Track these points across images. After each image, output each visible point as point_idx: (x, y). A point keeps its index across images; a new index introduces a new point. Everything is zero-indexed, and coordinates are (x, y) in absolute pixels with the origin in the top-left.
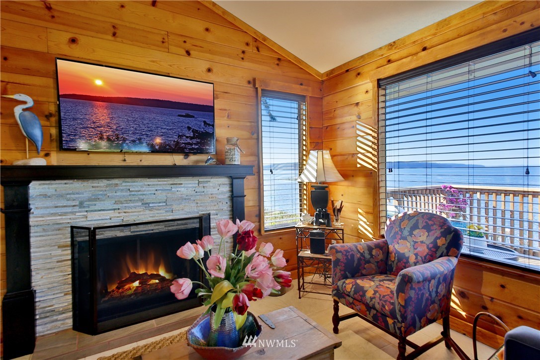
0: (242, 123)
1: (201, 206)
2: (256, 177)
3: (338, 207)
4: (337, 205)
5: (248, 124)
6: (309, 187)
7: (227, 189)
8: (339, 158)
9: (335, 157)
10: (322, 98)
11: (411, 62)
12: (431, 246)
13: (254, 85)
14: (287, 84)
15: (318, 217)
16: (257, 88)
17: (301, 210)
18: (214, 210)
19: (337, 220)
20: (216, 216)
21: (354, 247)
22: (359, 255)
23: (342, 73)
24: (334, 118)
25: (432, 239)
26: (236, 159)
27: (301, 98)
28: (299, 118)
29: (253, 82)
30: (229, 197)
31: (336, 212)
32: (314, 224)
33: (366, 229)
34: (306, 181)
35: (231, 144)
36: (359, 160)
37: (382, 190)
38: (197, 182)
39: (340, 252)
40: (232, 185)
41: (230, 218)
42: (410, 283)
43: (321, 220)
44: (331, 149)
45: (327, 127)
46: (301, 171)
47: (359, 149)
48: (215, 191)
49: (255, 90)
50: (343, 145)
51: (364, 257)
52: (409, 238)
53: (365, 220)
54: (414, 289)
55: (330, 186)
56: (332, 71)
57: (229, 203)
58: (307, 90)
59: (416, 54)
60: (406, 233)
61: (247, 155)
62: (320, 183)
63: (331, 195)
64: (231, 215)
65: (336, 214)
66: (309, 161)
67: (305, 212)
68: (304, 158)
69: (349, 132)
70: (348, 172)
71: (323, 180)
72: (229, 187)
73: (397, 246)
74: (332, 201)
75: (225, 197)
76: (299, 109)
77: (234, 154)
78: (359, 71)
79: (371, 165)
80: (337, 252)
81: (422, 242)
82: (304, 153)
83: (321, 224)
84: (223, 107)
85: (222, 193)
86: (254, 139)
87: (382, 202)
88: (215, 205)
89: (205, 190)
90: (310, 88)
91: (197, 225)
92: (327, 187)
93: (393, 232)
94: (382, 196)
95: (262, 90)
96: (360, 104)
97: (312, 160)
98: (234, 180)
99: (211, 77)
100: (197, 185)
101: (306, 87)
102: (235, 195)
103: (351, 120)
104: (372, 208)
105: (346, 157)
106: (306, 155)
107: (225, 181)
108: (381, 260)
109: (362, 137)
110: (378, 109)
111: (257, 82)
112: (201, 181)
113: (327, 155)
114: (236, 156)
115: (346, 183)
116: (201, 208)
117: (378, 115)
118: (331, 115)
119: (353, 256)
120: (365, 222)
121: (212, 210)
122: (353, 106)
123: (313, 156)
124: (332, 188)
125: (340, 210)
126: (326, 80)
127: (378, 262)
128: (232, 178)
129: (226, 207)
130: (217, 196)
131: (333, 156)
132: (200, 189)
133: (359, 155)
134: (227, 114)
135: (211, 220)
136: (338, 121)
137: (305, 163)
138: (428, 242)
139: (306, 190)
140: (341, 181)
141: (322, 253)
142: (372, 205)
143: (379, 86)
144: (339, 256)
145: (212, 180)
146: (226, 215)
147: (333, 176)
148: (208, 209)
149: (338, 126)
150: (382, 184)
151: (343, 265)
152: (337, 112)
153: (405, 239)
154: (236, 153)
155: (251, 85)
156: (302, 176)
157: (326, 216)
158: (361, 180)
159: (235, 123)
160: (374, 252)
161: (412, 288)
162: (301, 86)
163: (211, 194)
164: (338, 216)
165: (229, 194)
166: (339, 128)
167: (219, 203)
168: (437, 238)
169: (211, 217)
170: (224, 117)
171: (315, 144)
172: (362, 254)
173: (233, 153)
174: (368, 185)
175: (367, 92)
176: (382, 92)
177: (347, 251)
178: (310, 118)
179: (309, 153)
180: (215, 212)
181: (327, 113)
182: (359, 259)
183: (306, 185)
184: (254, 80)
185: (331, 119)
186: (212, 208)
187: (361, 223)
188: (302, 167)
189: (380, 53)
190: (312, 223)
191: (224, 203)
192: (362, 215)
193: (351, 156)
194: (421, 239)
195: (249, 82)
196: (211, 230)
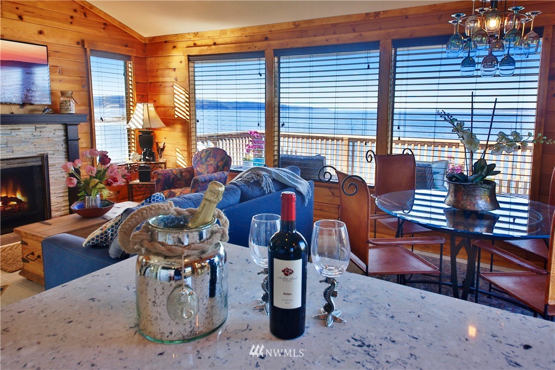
0: (73, 78)
1: (39, 147)
2: (89, 124)
3: (162, 147)
4: (161, 146)
5: (79, 79)
6: (137, 132)
7: (62, 133)
8: (162, 109)
9: (159, 108)
10: (145, 58)
11: (207, 50)
12: (215, 166)
13: (83, 45)
14: (113, 46)
15: (145, 155)
16: (86, 49)
17: (130, 152)
18: (51, 151)
19: (161, 157)
20: (53, 156)
21: (170, 172)
22: (173, 176)
23: (162, 42)
24: (157, 76)
25: (216, 162)
26: (72, 109)
27: (126, 58)
28: (126, 74)
29: (82, 43)
30: (64, 140)
31: (159, 151)
32: (142, 161)
33: (182, 163)
34: (133, 127)
35: (67, 97)
36: (176, 113)
37: (193, 134)
38: (34, 127)
39: (161, 174)
40: (66, 131)
41: (66, 158)
42: (197, 183)
43: (147, 157)
44: (155, 101)
45: (151, 83)
46: (128, 120)
47: (176, 104)
48: (51, 135)
49: (83, 49)
50: (164, 99)
51: (177, 177)
52: (205, 163)
53: (181, 156)
54: (200, 186)
55: (155, 131)
56: (154, 38)
57: (64, 145)
58: (132, 51)
59: (209, 46)
60: (203, 160)
61: (80, 105)
62: (146, 129)
63: (155, 138)
64: (66, 155)
65: (160, 153)
66: (136, 112)
67: (134, 152)
68: (131, 108)
69: (168, 90)
70: (169, 120)
71: (149, 126)
72: (64, 132)
73: (198, 169)
74: (157, 143)
75: (61, 140)
76: (126, 67)
77: (70, 105)
78: (175, 45)
79: (185, 117)
80: (159, 174)
81: (211, 164)
82: (131, 104)
83: (147, 160)
84: (55, 64)
85: (58, 136)
86: (85, 91)
87: (193, 142)
88: (52, 147)
89: (42, 134)
90: (134, 50)
91: (40, 163)
92: (152, 132)
93: (197, 160)
94: (193, 138)
95: (91, 50)
96: (177, 70)
97: (138, 111)
98: (69, 127)
99: (43, 39)
100: (34, 130)
101: (131, 49)
102: (69, 138)
103: (171, 80)
104: (186, 147)
105: (167, 108)
106: (133, 107)
107: (61, 127)
108: (188, 179)
109: (178, 95)
110: (189, 76)
111: (86, 44)
112: (38, 127)
113: (151, 107)
114: (71, 107)
115: (168, 129)
116: (39, 149)
117: (189, 81)
118: (155, 74)
119: (169, 177)
120: (181, 158)
121: (49, 151)
122: (171, 70)
123: (139, 107)
124: (157, 132)
125: (163, 149)
126: (149, 44)
127: (186, 180)
128: (66, 126)
129: (62, 148)
130: (54, 139)
131: (156, 107)
132: (37, 133)
133: (176, 109)
134: (58, 70)
135: (49, 159)
136: (161, 79)
137: (132, 112)
138: (214, 165)
139: (134, 135)
140: (164, 127)
141: (149, 181)
142: (186, 144)
143: (189, 60)
144: (160, 177)
145: (48, 126)
146: (61, 155)
147: (158, 123)
148: (45, 150)
149: (160, 84)
150: (193, 130)
151: (162, 182)
152: (160, 72)
153: (203, 164)
154: (72, 103)
155: (80, 46)
156: (130, 123)
157: (152, 155)
158: (178, 127)
159: (67, 78)
160: (184, 174)
161: (199, 186)
162: (127, 48)
163: (48, 138)
164: (161, 154)
165: (63, 138)
166: (161, 85)
167: (55, 145)
168: (219, 162)
169: (49, 156)
170: (56, 72)
171: (141, 96)
172: (175, 175)
173: (68, 104)
174: (183, 131)
175: (181, 62)
176: (191, 65)
177: (165, 174)
178: (136, 75)
179: (136, 105)
180: (51, 152)
181: (150, 72)
182: (174, 178)
183: (134, 131)
184: (83, 41)
185: (154, 77)
186: (49, 149)
187: (178, 158)
188: (130, 116)
189: (189, 37)
190: (140, 160)
191: (60, 145)
192: (179, 153)
193: (171, 109)
194: (211, 163)
195: (78, 43)
196: (49, 167)
